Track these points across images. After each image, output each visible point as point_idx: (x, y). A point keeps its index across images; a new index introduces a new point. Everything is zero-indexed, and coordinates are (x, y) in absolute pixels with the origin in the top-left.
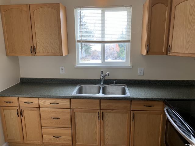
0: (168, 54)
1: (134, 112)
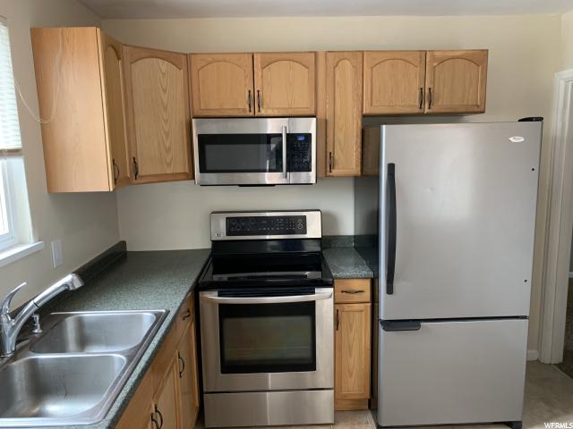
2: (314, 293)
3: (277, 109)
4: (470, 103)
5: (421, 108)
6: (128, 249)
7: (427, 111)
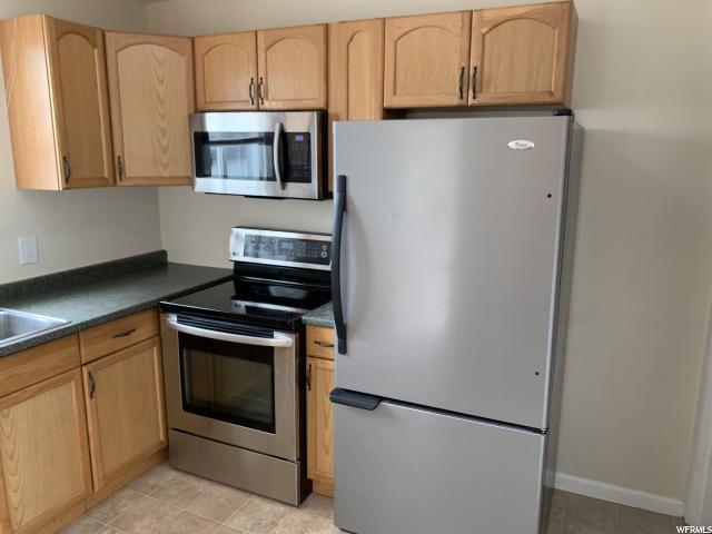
0: (119, 182)
1: (90, 367)
2: (272, 336)
3: (282, 100)
4: (539, 89)
5: (462, 97)
6: (170, 259)
7: (471, 102)
